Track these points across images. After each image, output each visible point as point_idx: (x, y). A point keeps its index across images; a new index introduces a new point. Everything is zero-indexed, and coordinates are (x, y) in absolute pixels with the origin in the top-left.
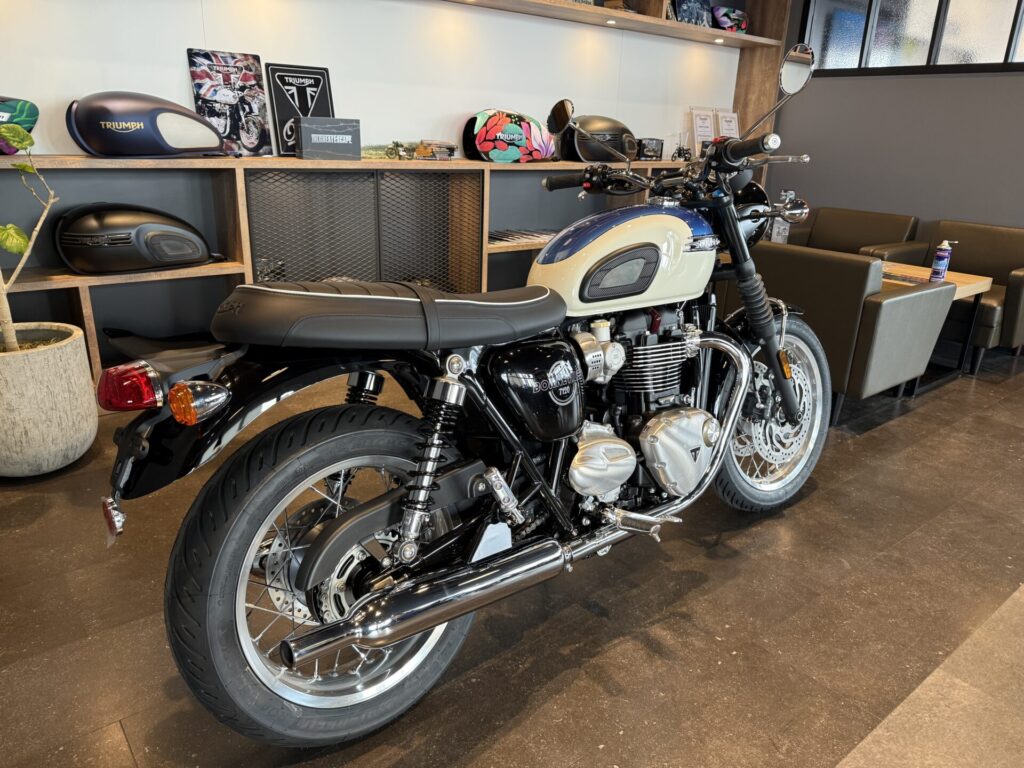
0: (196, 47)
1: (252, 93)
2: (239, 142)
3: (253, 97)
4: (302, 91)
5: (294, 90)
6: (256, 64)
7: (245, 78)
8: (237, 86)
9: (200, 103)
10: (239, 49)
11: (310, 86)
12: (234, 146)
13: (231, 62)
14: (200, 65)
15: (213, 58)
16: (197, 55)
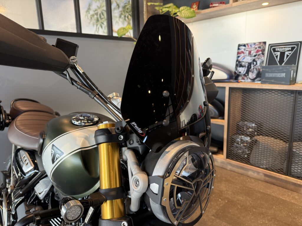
0: (241, 43)
1: (259, 57)
2: (248, 77)
3: (259, 59)
4: (282, 54)
5: (279, 54)
6: (264, 45)
7: (258, 51)
8: (253, 55)
9: (237, 63)
10: (257, 41)
11: (288, 51)
12: (245, 78)
13: (253, 46)
14: (241, 49)
15: (247, 46)
16: (241, 45)
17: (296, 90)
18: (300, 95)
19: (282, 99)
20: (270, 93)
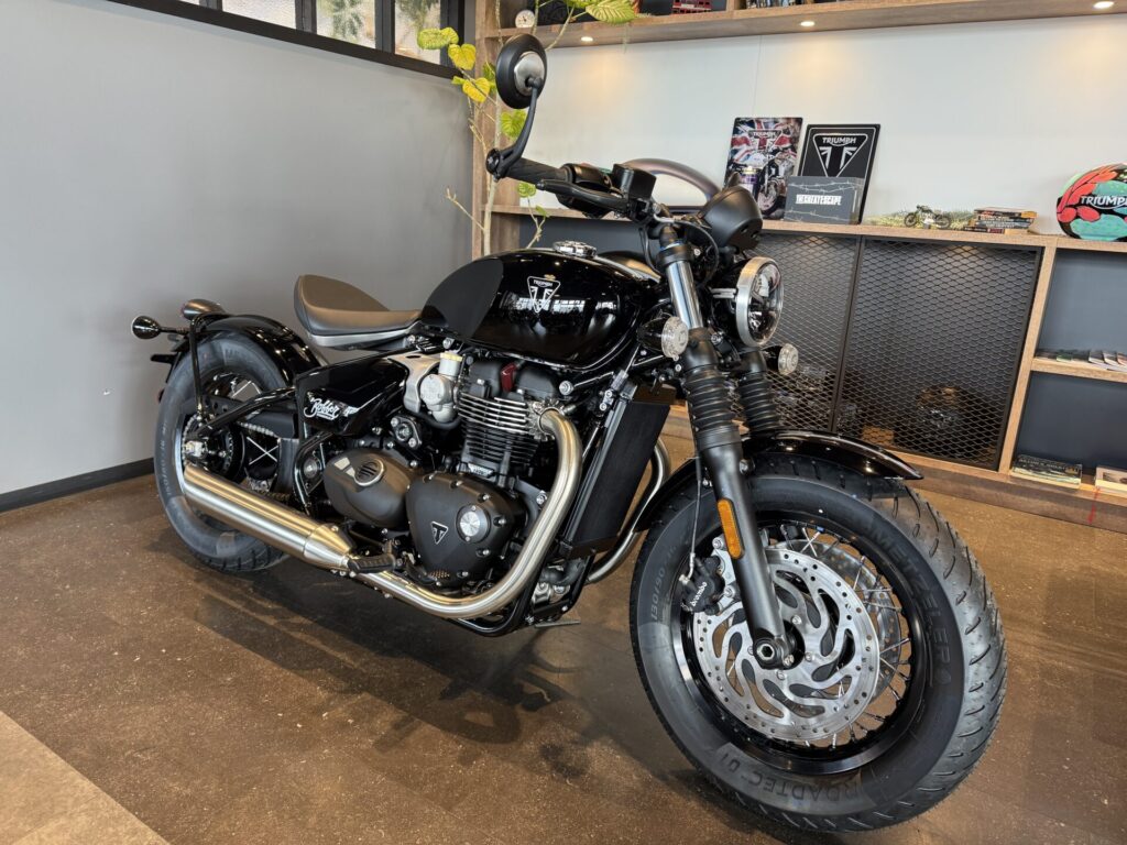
0: (744, 115)
1: (784, 156)
3: (783, 160)
4: (837, 152)
5: (828, 150)
6: (797, 127)
7: (781, 141)
8: (770, 150)
9: (730, 167)
10: (781, 114)
11: (849, 145)
13: (772, 127)
14: (742, 132)
15: (756, 125)
16: (743, 123)
17: (862, 236)
18: (867, 247)
19: (831, 255)
20: (806, 241)
